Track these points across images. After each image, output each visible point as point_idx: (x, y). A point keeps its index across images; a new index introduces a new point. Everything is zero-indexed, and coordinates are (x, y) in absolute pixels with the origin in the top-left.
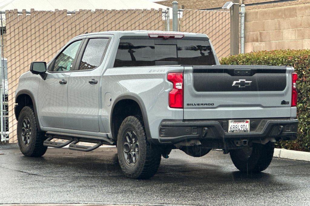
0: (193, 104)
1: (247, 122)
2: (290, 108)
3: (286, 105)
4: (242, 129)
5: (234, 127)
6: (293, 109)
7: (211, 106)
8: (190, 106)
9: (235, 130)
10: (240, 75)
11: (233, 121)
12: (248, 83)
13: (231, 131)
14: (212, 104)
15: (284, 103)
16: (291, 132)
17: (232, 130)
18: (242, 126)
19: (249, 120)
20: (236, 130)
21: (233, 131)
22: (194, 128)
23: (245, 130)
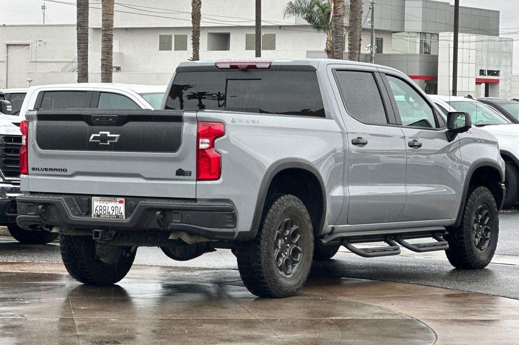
0: (40, 169)
1: (121, 202)
2: (194, 183)
3: (186, 177)
4: (114, 214)
5: (101, 209)
6: (200, 185)
7: (63, 173)
8: (36, 172)
9: (103, 214)
10: (99, 124)
11: (98, 198)
12: (113, 138)
13: (96, 215)
14: (64, 170)
15: (180, 172)
16: (180, 224)
17: (99, 213)
18: (113, 209)
19: (123, 199)
20: (105, 214)
21: (99, 216)
22: (28, 205)
23: (119, 214)
